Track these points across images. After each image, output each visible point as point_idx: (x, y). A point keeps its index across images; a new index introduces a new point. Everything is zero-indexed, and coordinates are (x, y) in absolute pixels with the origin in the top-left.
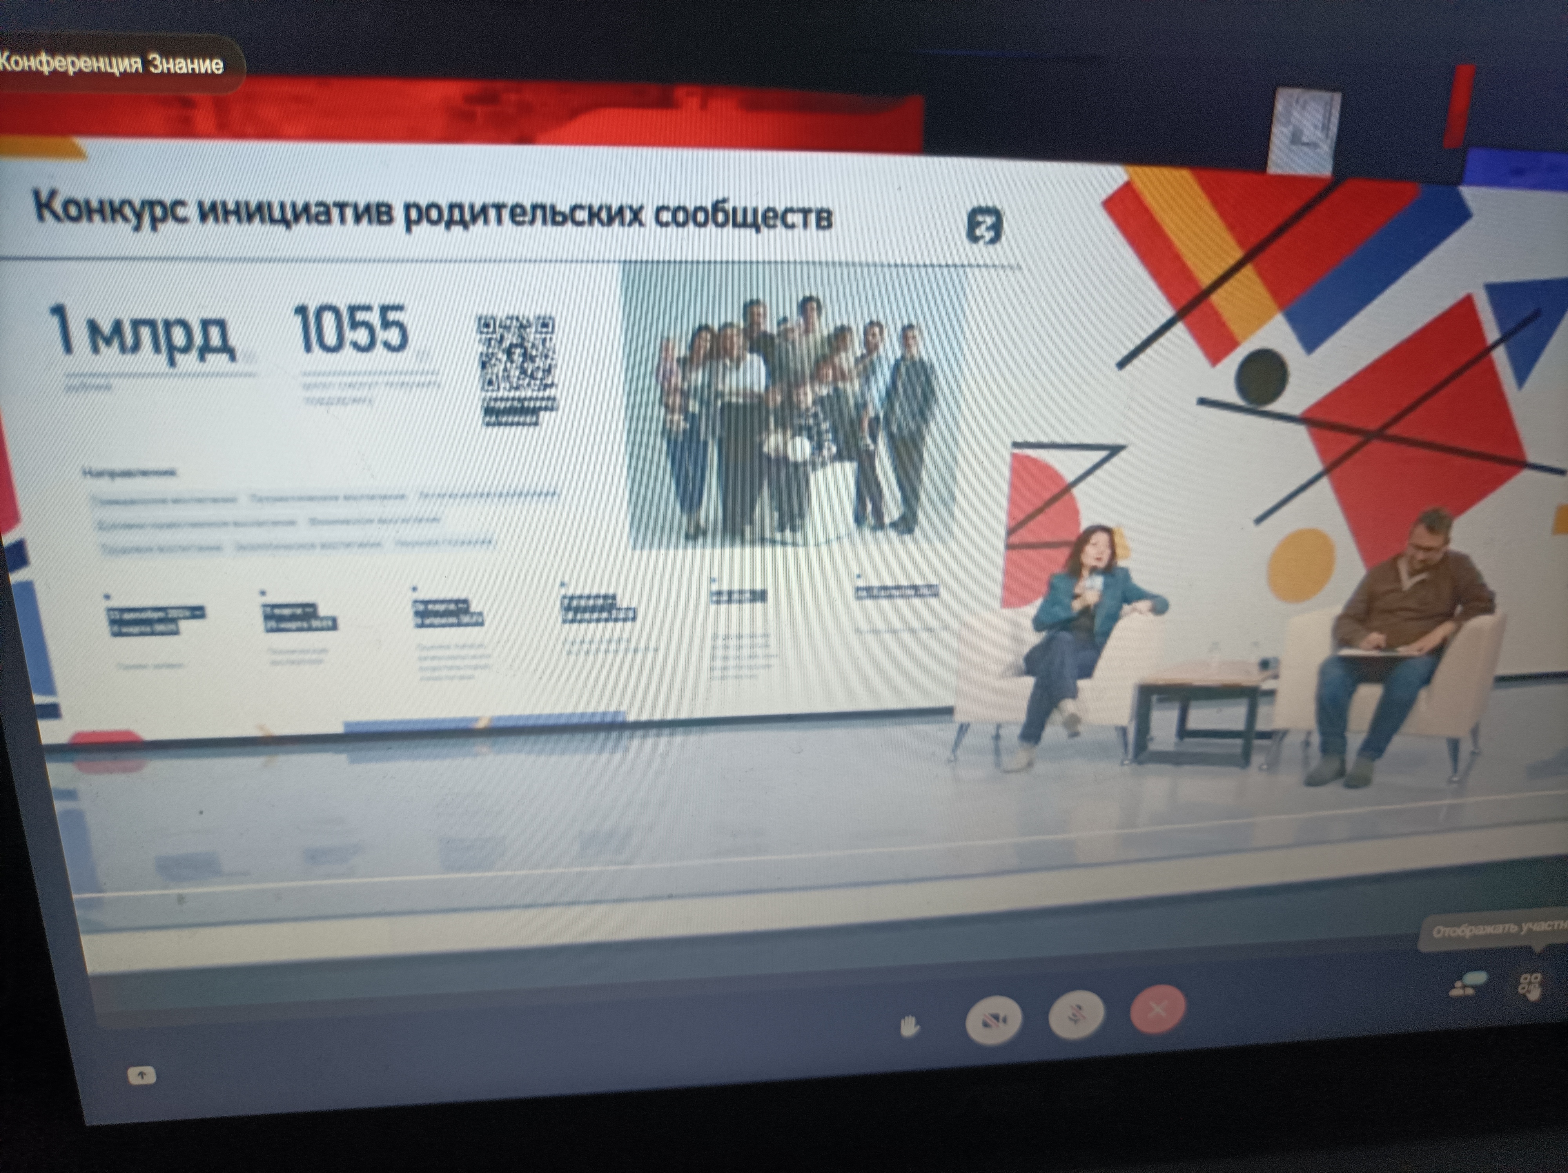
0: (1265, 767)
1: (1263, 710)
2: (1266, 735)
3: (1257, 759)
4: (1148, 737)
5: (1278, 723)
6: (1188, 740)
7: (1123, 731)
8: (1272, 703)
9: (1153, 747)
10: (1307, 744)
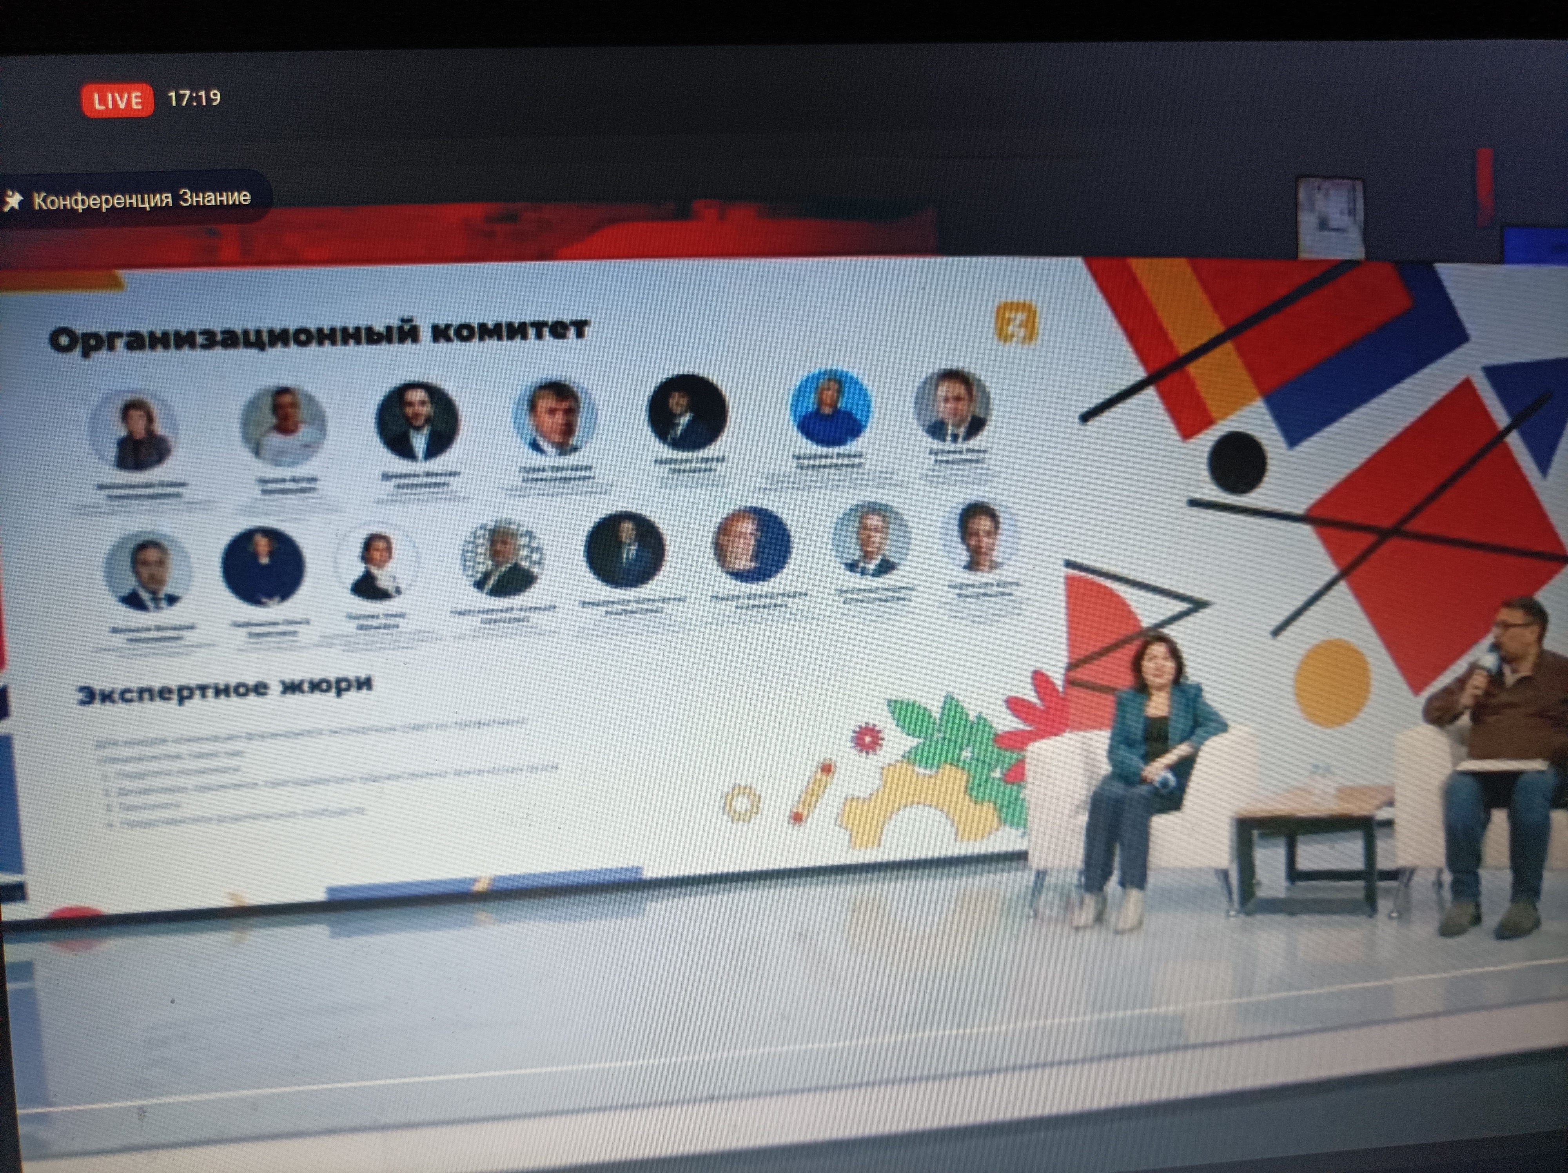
0: (1395, 915)
1: (1381, 845)
2: (1392, 875)
3: (1384, 905)
4: (1254, 881)
5: (1403, 860)
6: (1301, 884)
7: (1225, 874)
8: (1391, 835)
9: (1261, 893)
10: (1439, 884)
